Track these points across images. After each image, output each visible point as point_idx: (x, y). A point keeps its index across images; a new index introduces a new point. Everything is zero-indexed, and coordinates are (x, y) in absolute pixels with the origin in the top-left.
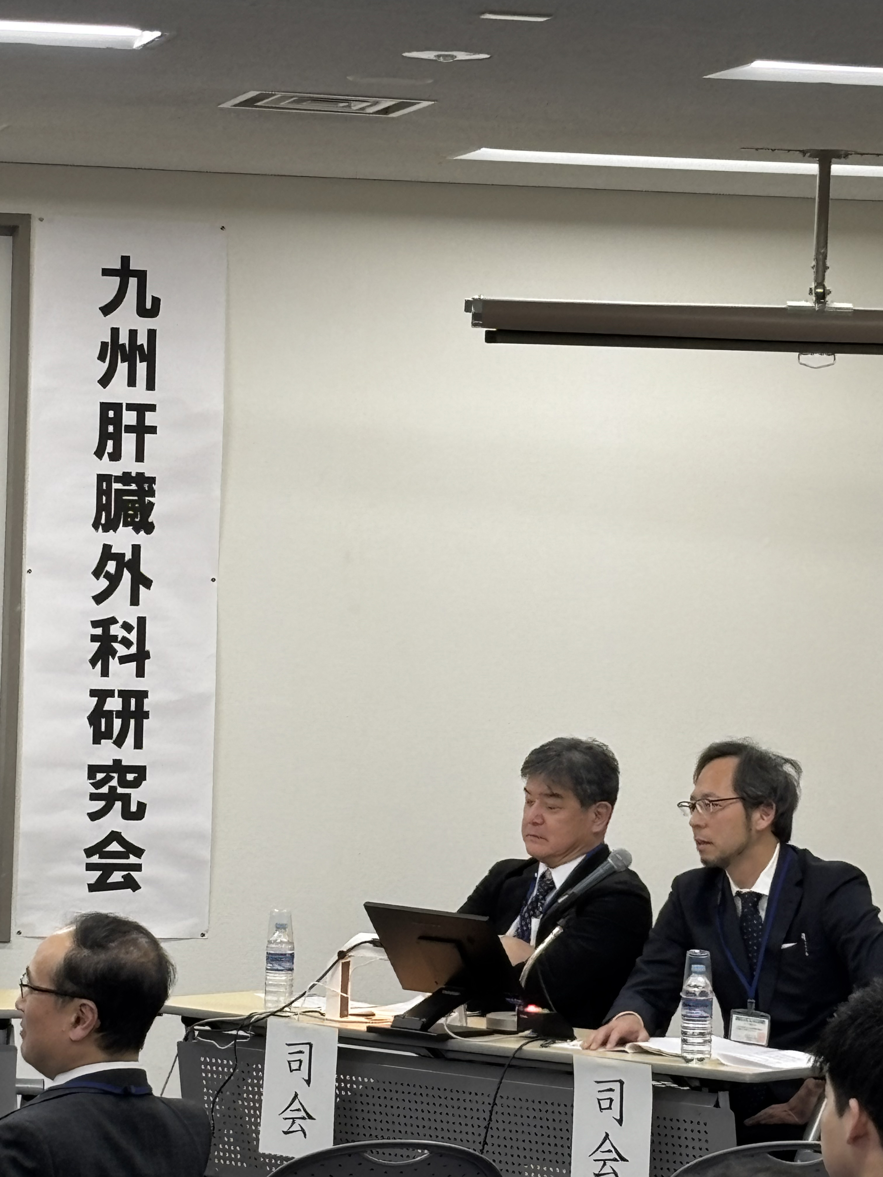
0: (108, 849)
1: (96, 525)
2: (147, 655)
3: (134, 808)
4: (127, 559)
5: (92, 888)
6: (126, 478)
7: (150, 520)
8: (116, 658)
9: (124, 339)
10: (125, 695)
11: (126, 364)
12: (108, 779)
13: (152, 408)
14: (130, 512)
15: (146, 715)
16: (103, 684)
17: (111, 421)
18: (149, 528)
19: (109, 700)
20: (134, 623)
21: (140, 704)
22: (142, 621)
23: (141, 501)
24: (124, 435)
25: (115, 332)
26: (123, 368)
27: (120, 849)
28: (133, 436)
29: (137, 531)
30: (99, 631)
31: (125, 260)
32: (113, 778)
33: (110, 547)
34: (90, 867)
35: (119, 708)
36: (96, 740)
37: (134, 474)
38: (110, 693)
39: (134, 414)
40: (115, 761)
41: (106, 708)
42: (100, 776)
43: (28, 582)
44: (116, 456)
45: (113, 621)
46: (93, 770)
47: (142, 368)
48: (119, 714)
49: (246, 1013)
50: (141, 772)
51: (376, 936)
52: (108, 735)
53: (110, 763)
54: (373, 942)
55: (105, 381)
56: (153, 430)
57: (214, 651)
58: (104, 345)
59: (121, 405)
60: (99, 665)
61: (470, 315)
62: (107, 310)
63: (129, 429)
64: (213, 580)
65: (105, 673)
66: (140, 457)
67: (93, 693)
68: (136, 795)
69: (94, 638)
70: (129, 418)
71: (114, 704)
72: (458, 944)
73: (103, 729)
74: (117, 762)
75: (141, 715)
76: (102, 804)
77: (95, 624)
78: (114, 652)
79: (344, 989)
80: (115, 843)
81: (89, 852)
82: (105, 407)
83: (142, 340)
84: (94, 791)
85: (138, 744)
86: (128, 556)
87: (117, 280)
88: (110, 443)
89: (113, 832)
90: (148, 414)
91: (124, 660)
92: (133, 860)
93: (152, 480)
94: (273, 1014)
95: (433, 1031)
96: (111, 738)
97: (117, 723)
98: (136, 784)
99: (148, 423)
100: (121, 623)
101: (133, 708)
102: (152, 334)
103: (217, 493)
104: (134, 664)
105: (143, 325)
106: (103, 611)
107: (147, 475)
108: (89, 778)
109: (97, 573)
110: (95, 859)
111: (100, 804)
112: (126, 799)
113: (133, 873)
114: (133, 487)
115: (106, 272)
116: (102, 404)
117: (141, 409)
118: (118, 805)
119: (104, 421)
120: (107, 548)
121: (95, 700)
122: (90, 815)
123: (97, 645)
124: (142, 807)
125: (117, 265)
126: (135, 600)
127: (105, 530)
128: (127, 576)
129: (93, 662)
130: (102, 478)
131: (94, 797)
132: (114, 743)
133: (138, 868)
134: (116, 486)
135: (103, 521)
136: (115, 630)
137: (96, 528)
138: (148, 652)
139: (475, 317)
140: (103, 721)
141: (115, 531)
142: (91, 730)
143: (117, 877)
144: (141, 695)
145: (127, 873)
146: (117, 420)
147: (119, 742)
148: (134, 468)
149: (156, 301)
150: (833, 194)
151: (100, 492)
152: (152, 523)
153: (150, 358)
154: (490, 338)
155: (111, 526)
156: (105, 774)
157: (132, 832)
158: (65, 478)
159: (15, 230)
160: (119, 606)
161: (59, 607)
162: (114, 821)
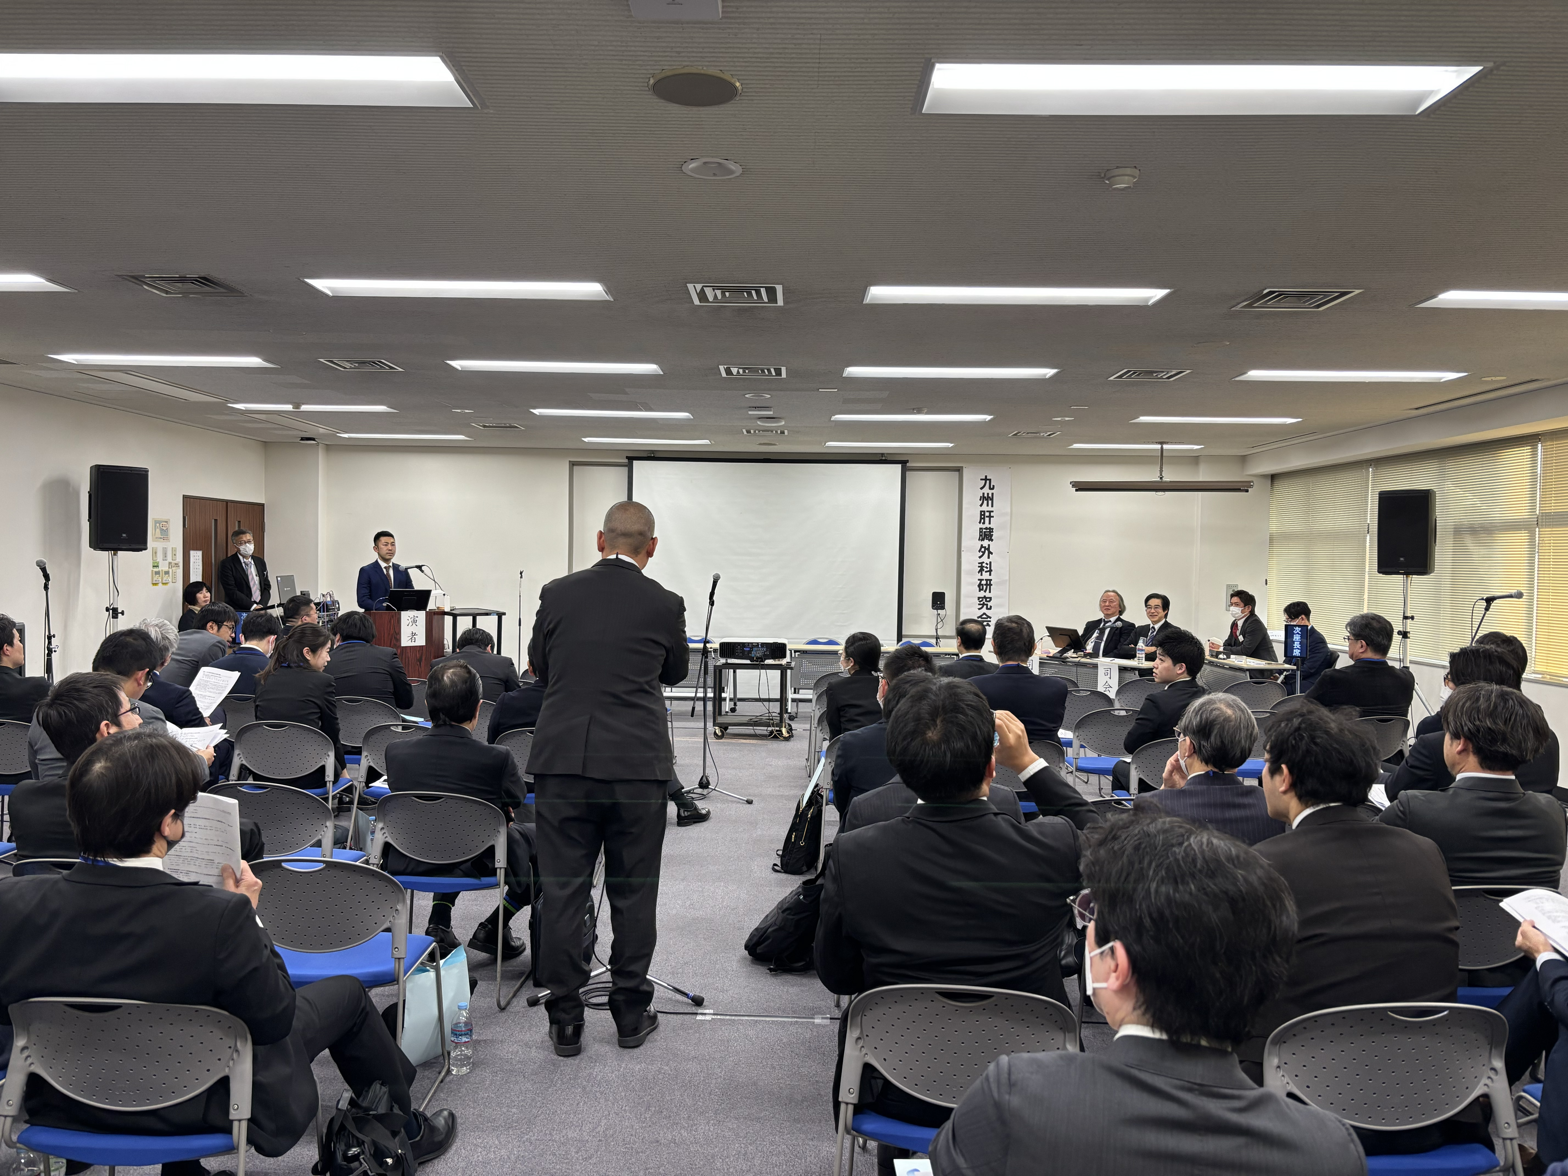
2: (991, 571)
7: (992, 538)
8: (984, 571)
10: (986, 580)
11: (986, 501)
12: (983, 600)
13: (993, 512)
14: (988, 537)
15: (992, 585)
16: (981, 577)
20: (989, 563)
23: (990, 534)
24: (986, 518)
25: (984, 494)
29: (989, 541)
30: (980, 565)
31: (986, 476)
33: (983, 545)
35: (985, 583)
36: (980, 591)
37: (988, 527)
38: (983, 580)
39: (988, 513)
41: (982, 583)
42: (980, 599)
43: (963, 553)
44: (984, 523)
47: (990, 502)
53: (983, 596)
55: (981, 505)
56: (993, 517)
57: (1007, 569)
58: (981, 497)
59: (985, 511)
61: (1071, 485)
62: (982, 488)
64: (1008, 553)
66: (990, 523)
68: (989, 604)
76: (981, 606)
83: (990, 495)
84: (979, 603)
85: (990, 592)
86: (987, 547)
87: (984, 481)
88: (982, 520)
93: (993, 529)
96: (983, 590)
97: (985, 587)
98: (989, 601)
99: (991, 515)
100: (985, 563)
101: (988, 583)
102: (993, 494)
103: (1009, 531)
104: (989, 573)
105: (990, 492)
106: (981, 560)
109: (979, 551)
112: (987, 605)
114: (988, 530)
115: (981, 479)
116: (981, 511)
119: (981, 515)
121: (979, 581)
123: (980, 568)
126: (989, 558)
128: (987, 551)
129: (979, 572)
130: (980, 529)
134: (984, 530)
135: (981, 539)
137: (979, 541)
140: (981, 586)
141: (984, 541)
142: (978, 589)
144: (990, 580)
146: (984, 515)
149: (994, 486)
151: (980, 532)
153: (992, 499)
154: (1076, 490)
157: (988, 612)
158: (971, 529)
159: (959, 470)
160: (985, 559)
161: (971, 560)
162: (984, 610)
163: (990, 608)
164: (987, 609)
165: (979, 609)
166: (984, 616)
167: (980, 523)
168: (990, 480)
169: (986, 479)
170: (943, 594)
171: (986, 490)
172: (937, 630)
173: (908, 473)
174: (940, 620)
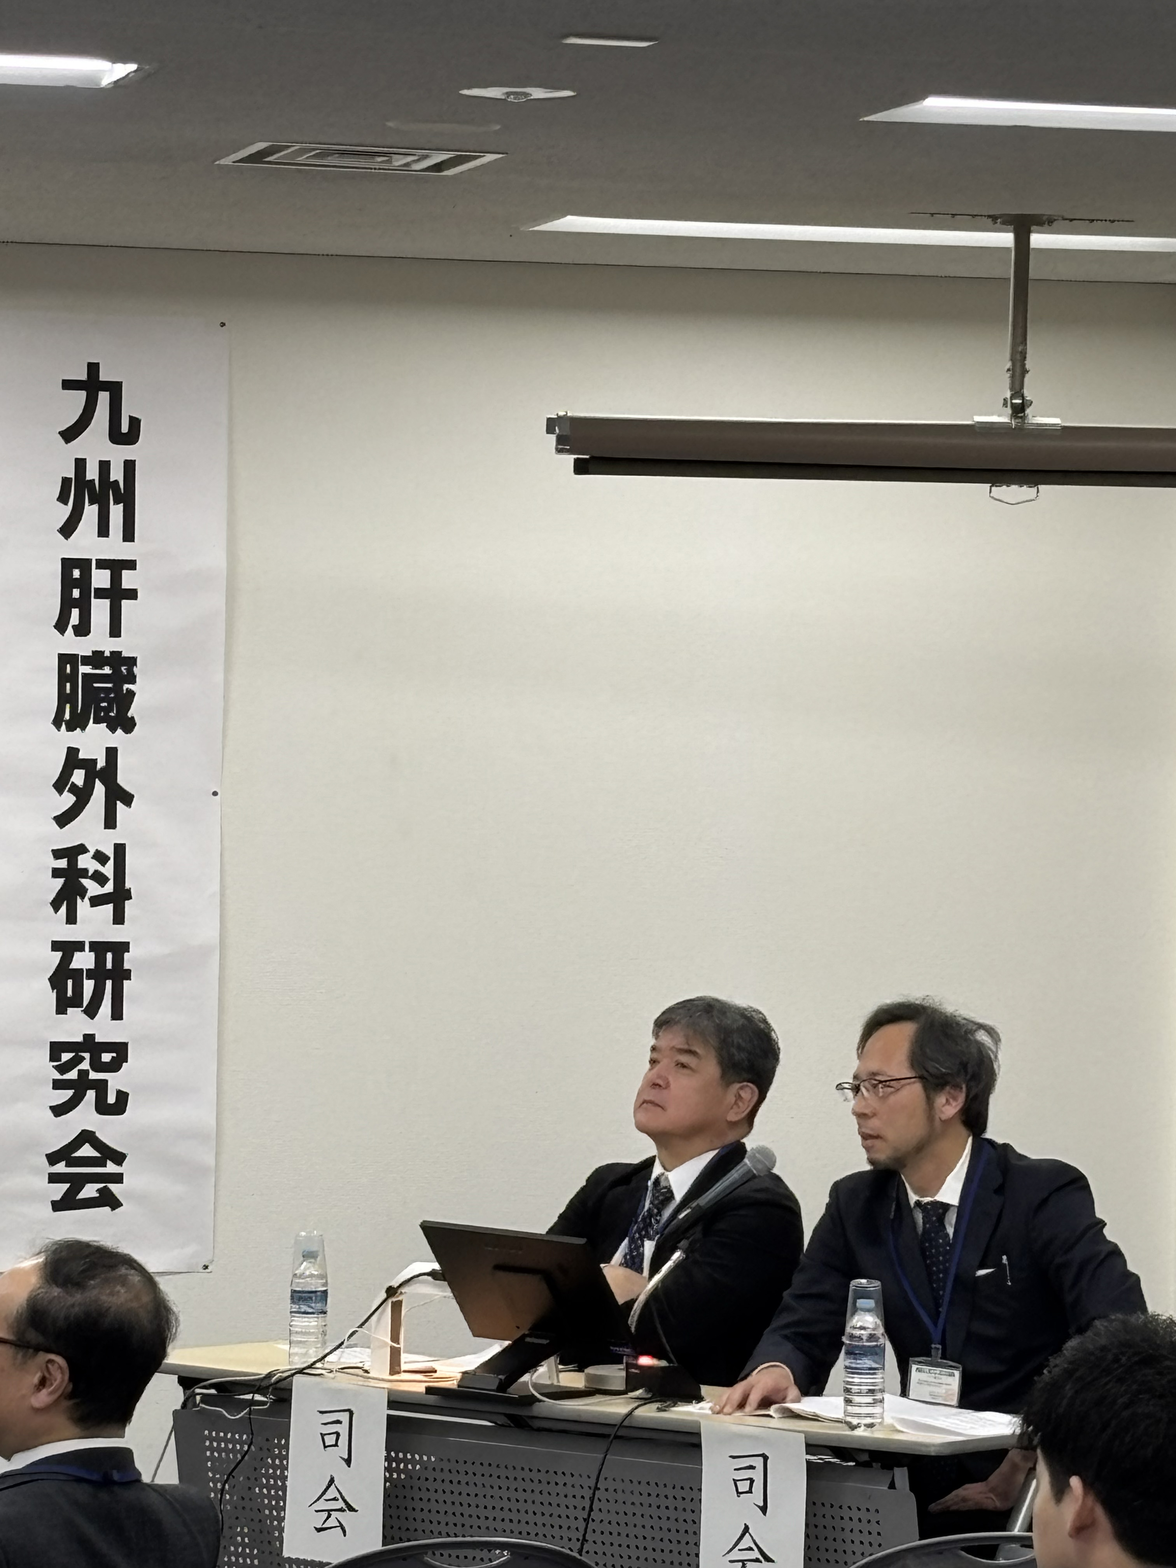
0: (79, 1154)
1: (57, 722)
2: (128, 895)
3: (111, 1099)
4: (99, 766)
5: (57, 1206)
6: (97, 659)
7: (129, 715)
8: (86, 899)
9: (92, 473)
10: (100, 948)
11: (95, 507)
12: (78, 1060)
13: (131, 565)
14: (104, 704)
15: (127, 975)
16: (69, 934)
17: (76, 583)
18: (129, 726)
19: (77, 955)
20: (110, 852)
21: (118, 961)
22: (120, 850)
23: (118, 689)
24: (94, 601)
25: (80, 464)
26: (91, 512)
27: (95, 1154)
28: (107, 602)
29: (113, 730)
30: (63, 863)
31: (93, 368)
32: (83, 1058)
33: (78, 750)
34: (54, 1178)
35: (91, 965)
36: (61, 1009)
37: (107, 654)
38: (79, 946)
39: (108, 573)
40: (86, 1036)
41: (74, 965)
42: (66, 1057)
44: (83, 630)
45: (82, 849)
46: (56, 1049)
47: (116, 512)
48: (91, 974)
49: (264, 1371)
50: (121, 1051)
51: (436, 1266)
52: (76, 1001)
53: (80, 1039)
54: (433, 1274)
55: (68, 530)
56: (132, 594)
57: (216, 887)
58: (66, 482)
59: (89, 561)
60: (63, 909)
61: (553, 438)
62: (69, 435)
63: (101, 593)
64: (215, 794)
65: (71, 919)
66: (115, 631)
67: (56, 946)
68: (115, 1082)
69: (56, 873)
70: (101, 579)
71: (84, 960)
72: (547, 1276)
73: (70, 993)
74: (90, 1038)
75: (121, 975)
76: (70, 1093)
77: (58, 854)
78: (83, 891)
79: (395, 1337)
80: (87, 1146)
81: (53, 1158)
82: (68, 564)
83: (117, 474)
84: (58, 1076)
85: (117, 1014)
86: (101, 763)
87: (82, 395)
88: (75, 613)
89: (83, 1131)
90: (125, 573)
91: (96, 901)
92: (111, 1168)
93: (132, 661)
94: (301, 1371)
95: (514, 1391)
96: (80, 1006)
97: (89, 986)
98: (114, 1066)
99: (125, 585)
100: (92, 853)
101: (109, 965)
102: (129, 467)
103: (219, 677)
104: (110, 907)
105: (117, 455)
106: (68, 837)
107: (124, 654)
108: (51, 1060)
109: (60, 786)
110: (61, 1168)
111: (68, 1094)
112: (101, 1087)
113: (113, 1187)
114: (107, 670)
115: (68, 385)
116: (64, 561)
117: (117, 567)
118: (91, 1094)
119: (67, 583)
120: (72, 752)
121: (59, 955)
122: (51, 1108)
123: (60, 882)
124: (123, 1097)
125: (83, 376)
126: (110, 822)
127: (71, 728)
128: (99, 789)
129: (56, 904)
130: (64, 659)
131: (58, 1085)
132: (86, 1012)
133: (118, 1178)
134: (84, 669)
135: (67, 716)
136: (85, 862)
137: (58, 728)
138: (129, 891)
139: (560, 440)
140: (70, 983)
141: (83, 728)
142: (52, 997)
143: (90, 1191)
144: (121, 948)
145: (104, 1185)
146: (85, 582)
147: (92, 1011)
148: (108, 646)
149: (135, 423)
150: (1033, 272)
151: (63, 678)
152: (133, 718)
153: (127, 499)
154: (581, 468)
155: (77, 723)
156: (74, 1054)
157: (109, 1130)
158: (14, 661)
160: (88, 829)
161: (12, 834)
162: (85, 1116)
163: (120, 1105)
164: (102, 1108)
165: (59, 1110)
166: (87, 1151)
167: (61, 626)
168: (115, 389)
169: (91, 384)
171: (95, 445)
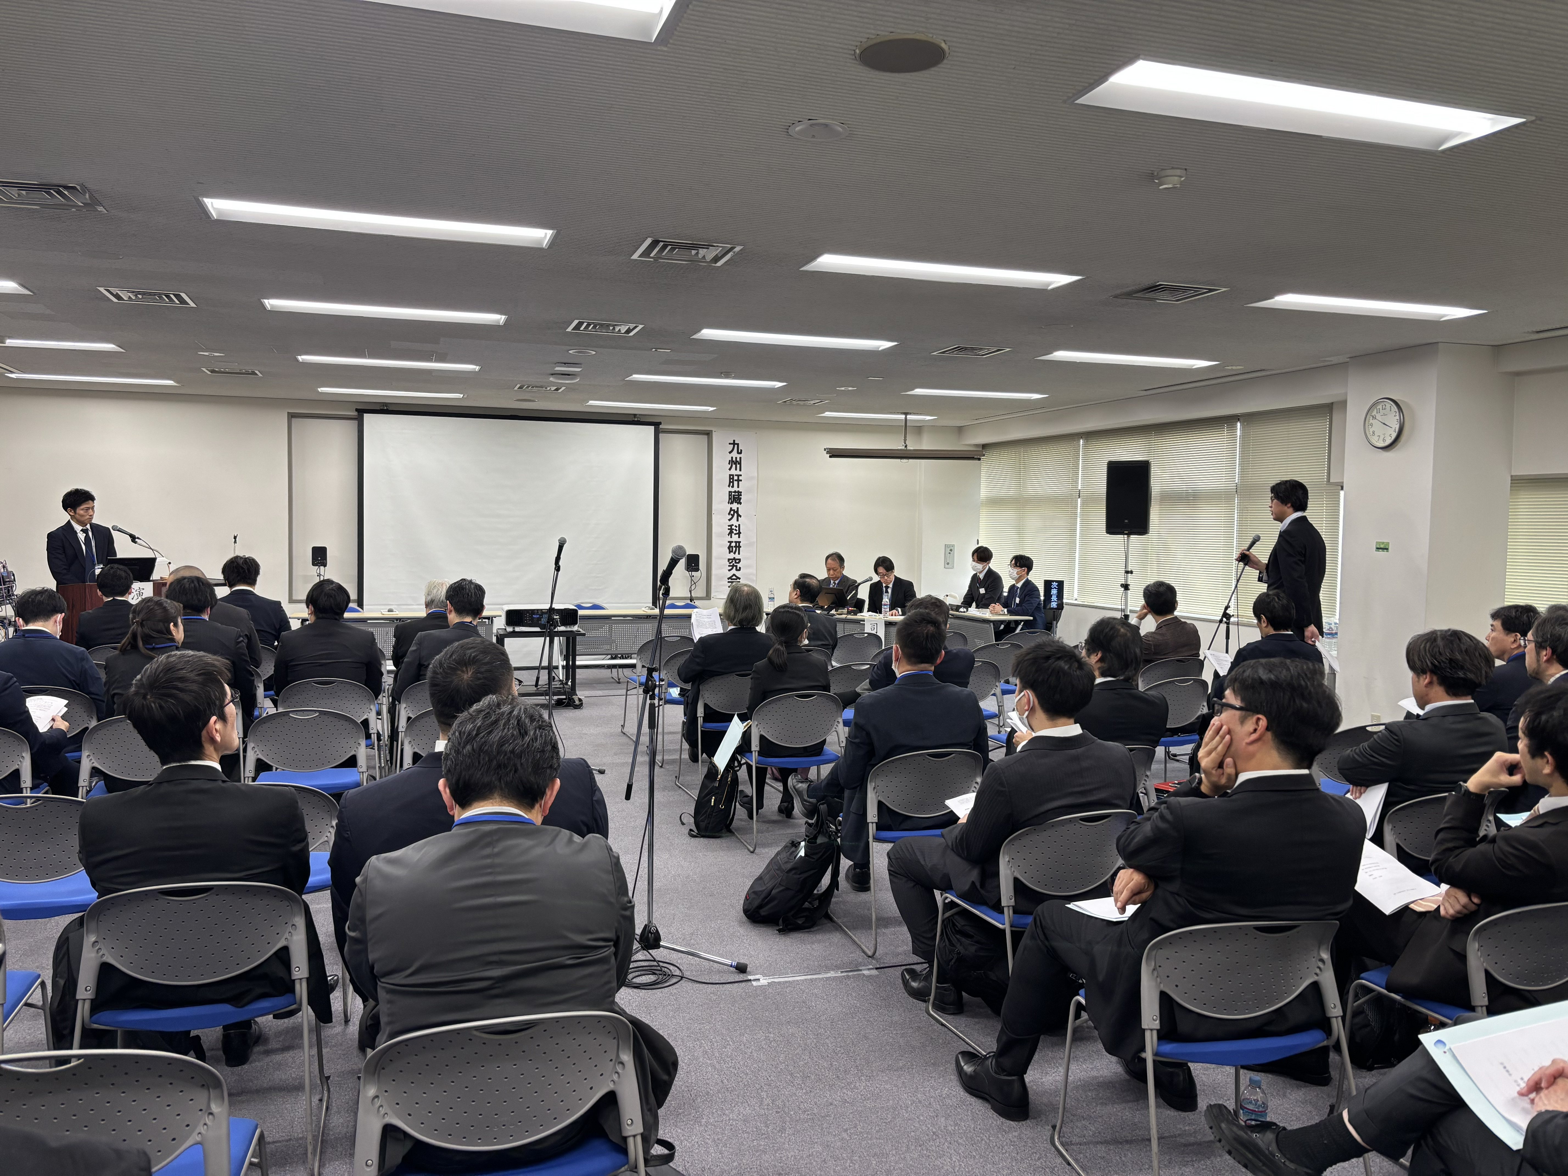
2: (741, 533)
4: (736, 511)
7: (741, 501)
10: (736, 542)
11: (735, 465)
13: (741, 475)
14: (736, 500)
15: (741, 547)
16: (731, 540)
17: (731, 479)
19: (732, 543)
20: (738, 526)
21: (739, 544)
23: (739, 497)
24: (734, 482)
25: (732, 458)
29: (738, 504)
30: (730, 528)
31: (734, 441)
32: (733, 561)
37: (737, 491)
39: (737, 477)
43: (713, 516)
44: (733, 487)
45: (733, 525)
47: (738, 466)
48: (734, 547)
50: (740, 560)
55: (730, 469)
57: (756, 532)
58: (730, 461)
59: (734, 475)
61: (826, 452)
62: (730, 452)
63: (736, 480)
64: (755, 515)
65: (731, 537)
66: (738, 487)
67: (729, 542)
68: (739, 565)
74: (734, 558)
77: (728, 526)
78: (733, 532)
83: (738, 460)
85: (739, 554)
88: (731, 484)
91: (735, 534)
93: (741, 492)
96: (733, 552)
99: (740, 479)
102: (740, 458)
103: (756, 495)
104: (738, 535)
105: (738, 456)
108: (728, 562)
109: (729, 514)
111: (731, 568)
114: (737, 494)
115: (730, 444)
116: (729, 475)
118: (735, 568)
120: (731, 508)
123: (729, 531)
126: (738, 520)
128: (736, 514)
129: (728, 535)
130: (730, 492)
131: (729, 566)
134: (733, 494)
135: (730, 502)
140: (731, 548)
141: (733, 504)
142: (728, 551)
149: (741, 450)
151: (729, 495)
153: (740, 464)
154: (831, 457)
157: (738, 574)
158: (721, 492)
159: (708, 434)
160: (734, 522)
161: (720, 522)
162: (734, 571)
163: (740, 569)
164: (737, 570)
165: (729, 570)
166: (734, 577)
167: (729, 486)
168: (738, 444)
169: (734, 444)
170: (698, 556)
171: (735, 454)
172: (690, 591)
173: (662, 436)
174: (693, 583)
